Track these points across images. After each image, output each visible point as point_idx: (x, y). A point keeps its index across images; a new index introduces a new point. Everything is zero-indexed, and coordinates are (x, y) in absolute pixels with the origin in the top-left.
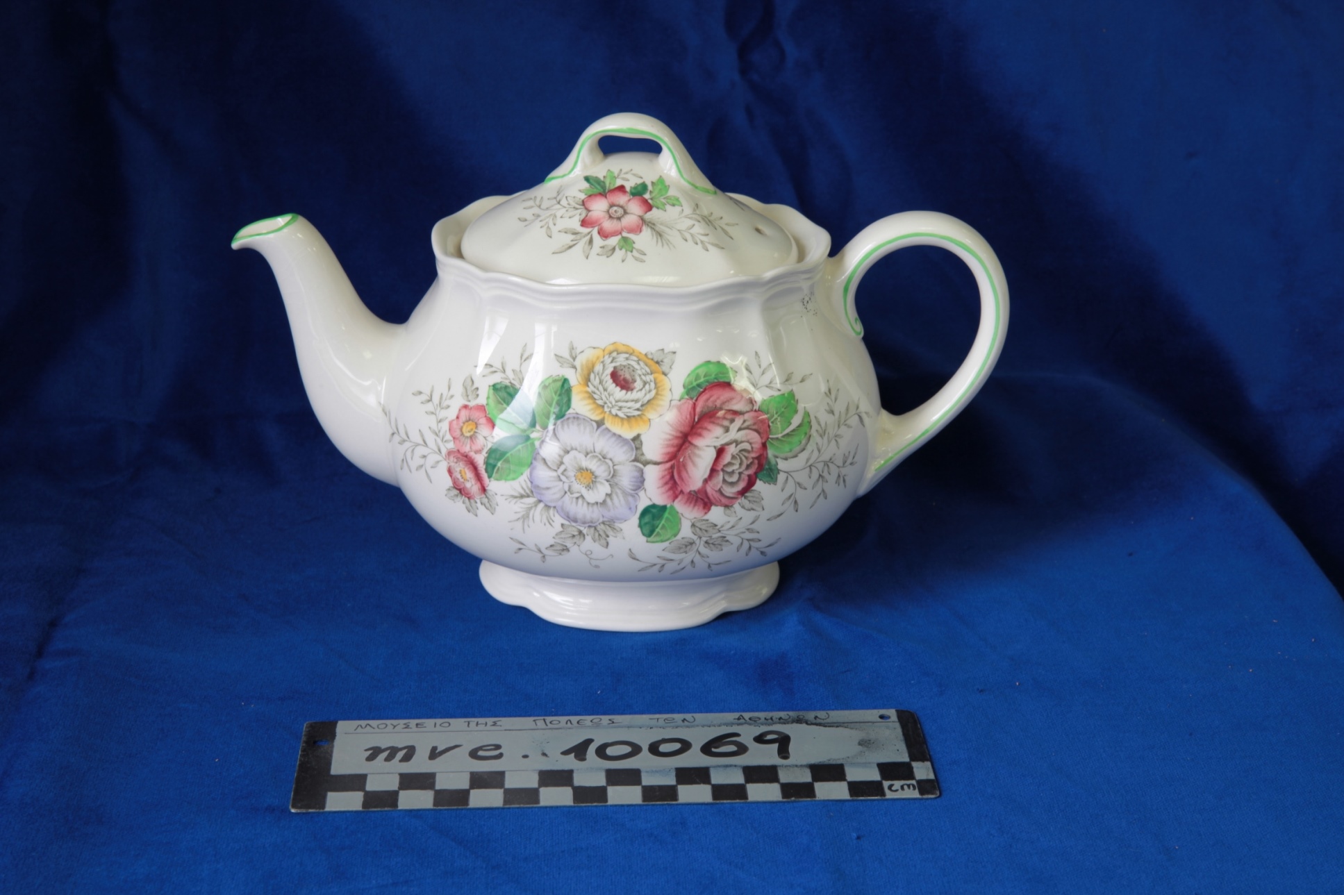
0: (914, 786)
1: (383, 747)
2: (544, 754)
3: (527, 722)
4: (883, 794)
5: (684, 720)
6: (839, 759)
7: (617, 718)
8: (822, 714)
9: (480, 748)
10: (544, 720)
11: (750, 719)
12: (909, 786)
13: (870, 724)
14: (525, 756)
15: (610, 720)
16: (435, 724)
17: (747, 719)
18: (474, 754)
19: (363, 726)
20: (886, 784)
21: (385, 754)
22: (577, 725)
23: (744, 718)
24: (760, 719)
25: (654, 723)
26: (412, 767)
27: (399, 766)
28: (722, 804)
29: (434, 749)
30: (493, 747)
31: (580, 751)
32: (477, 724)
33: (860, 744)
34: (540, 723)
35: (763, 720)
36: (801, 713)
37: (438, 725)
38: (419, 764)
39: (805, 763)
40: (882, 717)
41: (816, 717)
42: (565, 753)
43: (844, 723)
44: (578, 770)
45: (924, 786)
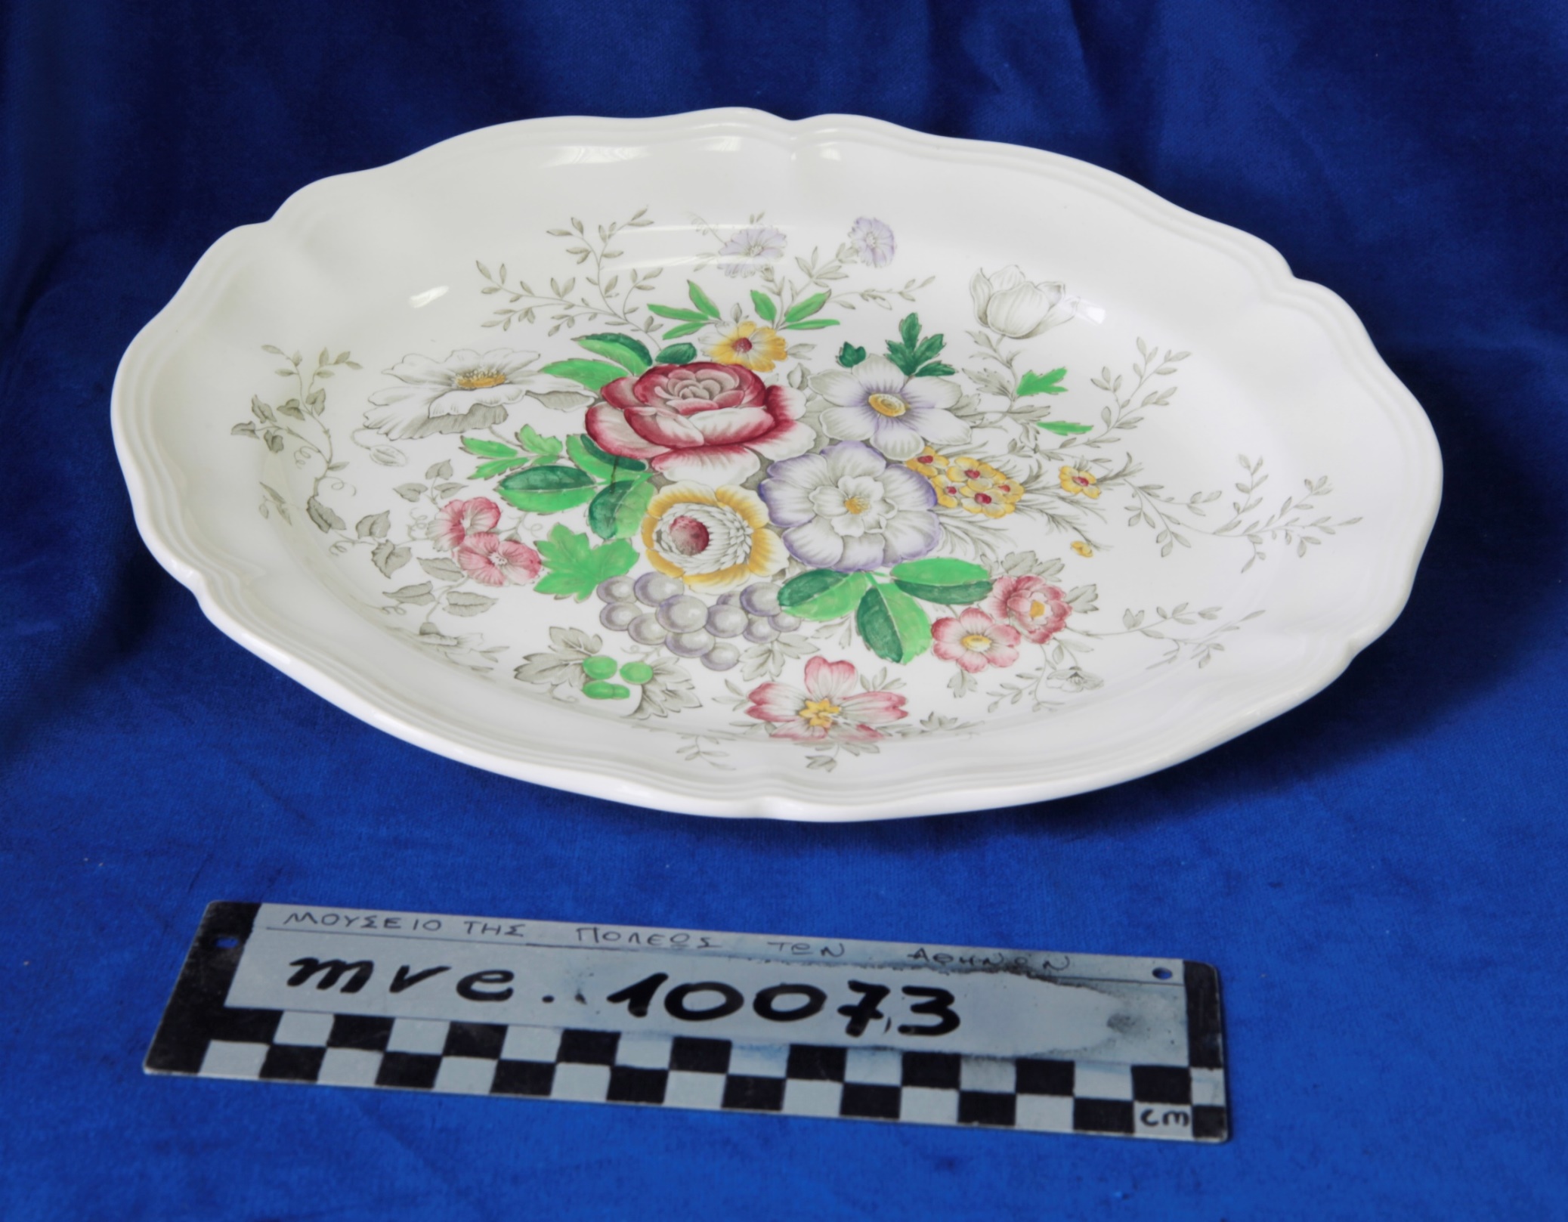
0: (1186, 1117)
1: (322, 959)
2: (580, 998)
3: (565, 930)
4: (1129, 1127)
5: (825, 951)
6: (1068, 1051)
7: (717, 937)
8: (1057, 959)
9: (478, 977)
10: (595, 930)
11: (936, 958)
12: (1177, 1115)
13: (1135, 985)
14: (548, 999)
15: (703, 940)
16: (417, 922)
17: (930, 956)
18: (465, 988)
19: (300, 916)
20: (1139, 1108)
21: (319, 976)
22: (647, 945)
23: (925, 956)
24: (951, 958)
25: (774, 951)
26: (361, 1004)
27: (340, 1002)
28: (855, 1122)
29: (404, 970)
30: (498, 976)
31: (637, 997)
32: (485, 929)
33: (1110, 1024)
34: (588, 937)
35: (956, 961)
36: (1022, 954)
37: (420, 926)
38: (371, 1001)
39: (1009, 1052)
40: (1159, 973)
41: (1047, 964)
42: (615, 998)
43: (1091, 979)
44: (628, 1033)
45: (1205, 1120)
